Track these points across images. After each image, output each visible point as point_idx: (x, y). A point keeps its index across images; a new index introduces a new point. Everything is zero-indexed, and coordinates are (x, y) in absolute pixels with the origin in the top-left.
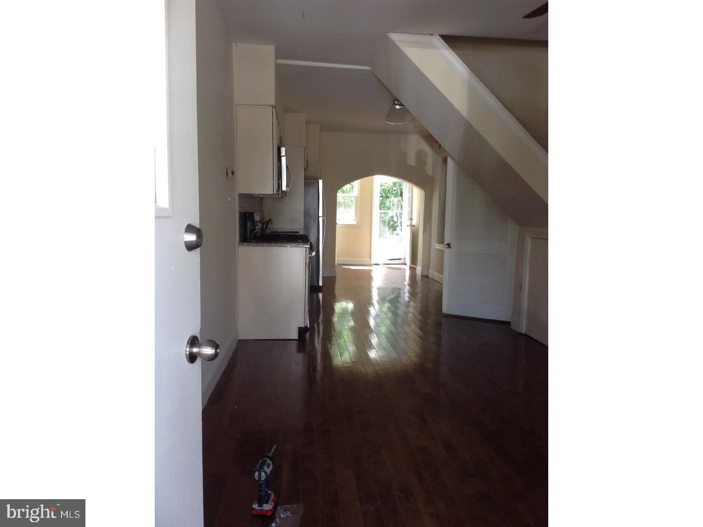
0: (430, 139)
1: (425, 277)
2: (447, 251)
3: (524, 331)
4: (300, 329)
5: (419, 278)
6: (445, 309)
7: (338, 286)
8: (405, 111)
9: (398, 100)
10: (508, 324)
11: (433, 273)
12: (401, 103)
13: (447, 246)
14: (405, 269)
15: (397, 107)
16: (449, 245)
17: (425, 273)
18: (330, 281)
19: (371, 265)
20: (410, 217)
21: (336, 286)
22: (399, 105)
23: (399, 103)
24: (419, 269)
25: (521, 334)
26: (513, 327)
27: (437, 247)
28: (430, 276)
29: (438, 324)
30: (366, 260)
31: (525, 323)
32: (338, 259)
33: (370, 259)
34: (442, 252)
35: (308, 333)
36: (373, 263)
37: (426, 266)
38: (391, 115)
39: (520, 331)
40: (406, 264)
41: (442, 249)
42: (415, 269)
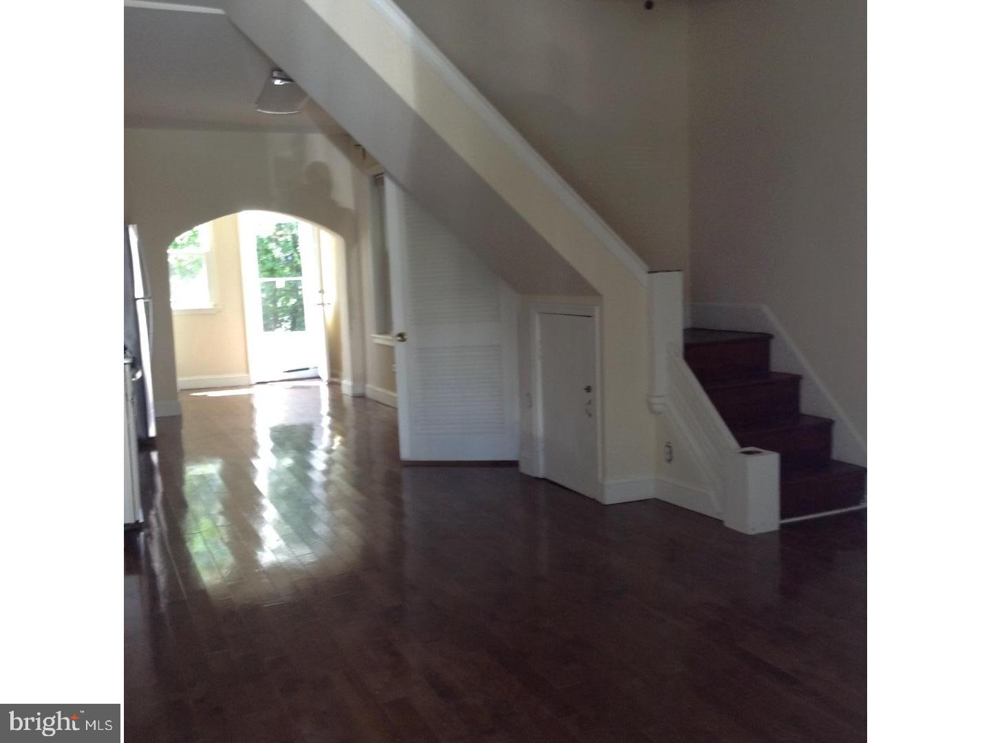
0: (345, 141)
1: (360, 398)
2: (400, 348)
3: (541, 473)
4: (129, 528)
5: (348, 401)
6: (406, 453)
7: (188, 432)
8: (294, 91)
9: (280, 70)
10: (513, 464)
11: (373, 389)
12: (285, 74)
13: (399, 338)
14: (318, 387)
15: (277, 82)
16: (401, 335)
17: (359, 391)
18: (170, 424)
19: (250, 386)
20: (319, 289)
21: (184, 432)
22: (283, 79)
23: (284, 77)
24: (347, 385)
25: (537, 479)
26: (524, 469)
27: (377, 341)
28: (369, 394)
29: (393, 482)
30: (239, 376)
31: (541, 461)
32: (182, 380)
33: (245, 375)
34: (390, 350)
35: (142, 534)
36: (253, 382)
37: (359, 378)
38: (268, 96)
39: (535, 475)
40: (318, 378)
41: (387, 343)
42: (339, 384)
